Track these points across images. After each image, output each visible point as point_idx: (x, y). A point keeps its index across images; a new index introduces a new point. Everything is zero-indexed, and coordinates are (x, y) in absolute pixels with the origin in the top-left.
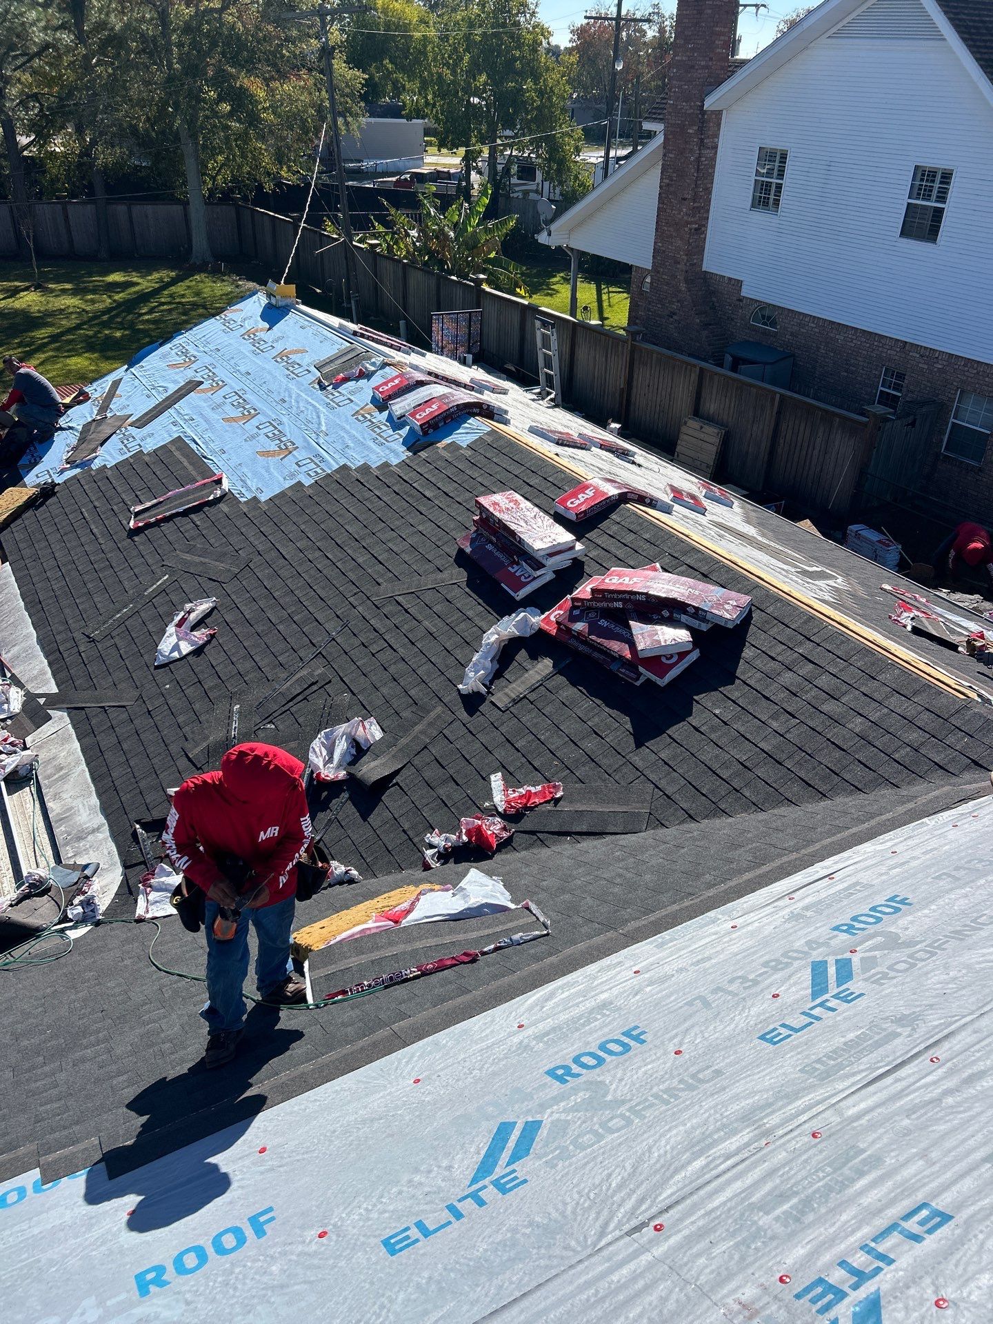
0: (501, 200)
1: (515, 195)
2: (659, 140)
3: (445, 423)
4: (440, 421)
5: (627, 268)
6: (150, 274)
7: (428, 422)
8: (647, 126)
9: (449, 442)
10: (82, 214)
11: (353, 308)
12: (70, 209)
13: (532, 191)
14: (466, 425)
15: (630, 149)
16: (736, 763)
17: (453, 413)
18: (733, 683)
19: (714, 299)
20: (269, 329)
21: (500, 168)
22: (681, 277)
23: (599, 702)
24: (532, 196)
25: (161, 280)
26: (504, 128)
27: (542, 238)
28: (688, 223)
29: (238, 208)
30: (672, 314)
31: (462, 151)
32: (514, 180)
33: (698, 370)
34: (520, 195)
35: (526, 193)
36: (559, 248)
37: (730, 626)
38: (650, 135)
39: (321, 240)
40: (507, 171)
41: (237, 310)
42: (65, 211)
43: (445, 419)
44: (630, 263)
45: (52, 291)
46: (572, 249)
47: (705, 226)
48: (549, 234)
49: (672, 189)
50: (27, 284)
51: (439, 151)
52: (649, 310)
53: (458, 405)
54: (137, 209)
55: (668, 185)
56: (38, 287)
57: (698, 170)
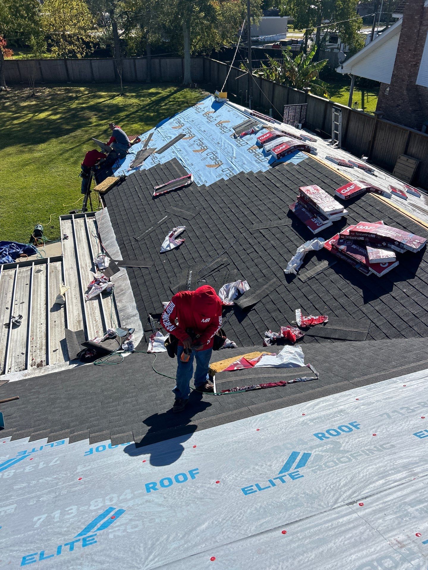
0: (321, 52)
1: (327, 50)
2: (400, 22)
3: (288, 154)
4: (286, 153)
5: (378, 84)
6: (166, 89)
7: (280, 153)
8: (395, 16)
9: (289, 162)
10: (141, 63)
11: (250, 103)
12: (137, 61)
13: (335, 48)
14: (297, 155)
15: (385, 27)
16: (411, 314)
17: (292, 149)
18: (414, 278)
19: (420, 98)
20: (215, 112)
21: (321, 37)
22: (404, 88)
23: (348, 282)
24: (336, 51)
25: (170, 91)
26: (325, 19)
27: (339, 70)
28: (411, 61)
29: (204, 60)
30: (398, 106)
31: (304, 30)
32: (327, 43)
33: (409, 132)
34: (330, 50)
35: (332, 49)
36: (346, 75)
37: (415, 252)
38: (395, 20)
39: (238, 73)
40: (324, 39)
41: (202, 104)
42: (134, 62)
43: (288, 152)
44: (380, 81)
45: (128, 96)
46: (352, 75)
47: (419, 63)
48: (342, 68)
49: (404, 45)
50: (118, 93)
51: (294, 30)
52: (387, 104)
53: (294, 146)
54: (163, 61)
55: (402, 44)
56: (123, 95)
57: (418, 36)
